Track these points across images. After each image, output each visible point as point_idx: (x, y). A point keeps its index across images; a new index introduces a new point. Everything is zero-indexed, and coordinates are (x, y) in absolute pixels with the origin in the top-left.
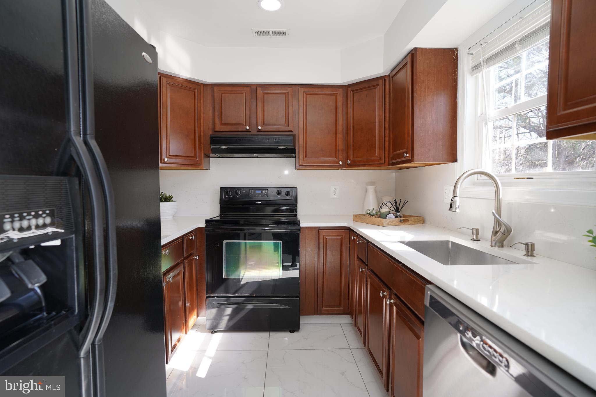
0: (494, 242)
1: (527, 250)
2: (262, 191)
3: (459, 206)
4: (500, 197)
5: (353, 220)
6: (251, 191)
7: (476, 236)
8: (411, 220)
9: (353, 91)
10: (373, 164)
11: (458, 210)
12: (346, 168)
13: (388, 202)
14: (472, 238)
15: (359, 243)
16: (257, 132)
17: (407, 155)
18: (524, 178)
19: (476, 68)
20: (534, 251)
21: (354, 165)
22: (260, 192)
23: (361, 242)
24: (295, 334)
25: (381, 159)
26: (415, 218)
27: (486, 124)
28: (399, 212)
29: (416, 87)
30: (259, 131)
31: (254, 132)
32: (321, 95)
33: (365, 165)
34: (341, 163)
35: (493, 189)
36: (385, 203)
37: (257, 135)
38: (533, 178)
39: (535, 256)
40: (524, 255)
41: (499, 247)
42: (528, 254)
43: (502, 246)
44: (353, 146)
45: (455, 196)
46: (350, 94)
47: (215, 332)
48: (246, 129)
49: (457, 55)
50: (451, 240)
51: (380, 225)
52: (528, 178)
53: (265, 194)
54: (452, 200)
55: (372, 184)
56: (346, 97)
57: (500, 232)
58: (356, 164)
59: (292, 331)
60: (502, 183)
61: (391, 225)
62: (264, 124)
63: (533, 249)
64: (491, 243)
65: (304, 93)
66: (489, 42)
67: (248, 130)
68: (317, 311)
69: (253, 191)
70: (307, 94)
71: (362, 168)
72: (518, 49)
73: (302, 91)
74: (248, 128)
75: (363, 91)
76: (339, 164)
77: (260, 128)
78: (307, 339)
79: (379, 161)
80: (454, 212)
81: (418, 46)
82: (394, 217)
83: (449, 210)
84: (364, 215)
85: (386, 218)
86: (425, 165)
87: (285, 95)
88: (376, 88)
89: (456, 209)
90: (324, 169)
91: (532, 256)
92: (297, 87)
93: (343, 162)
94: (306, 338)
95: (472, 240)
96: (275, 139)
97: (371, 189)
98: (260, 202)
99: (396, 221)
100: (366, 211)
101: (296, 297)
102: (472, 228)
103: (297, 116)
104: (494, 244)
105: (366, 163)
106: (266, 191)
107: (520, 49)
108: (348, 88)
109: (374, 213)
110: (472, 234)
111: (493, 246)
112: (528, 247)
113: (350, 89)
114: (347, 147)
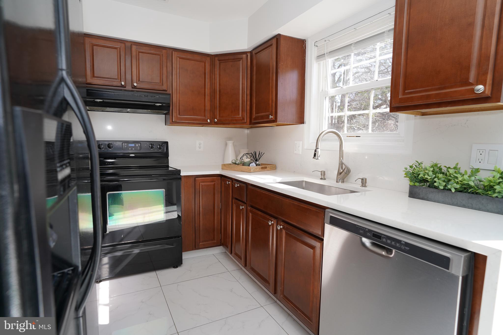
0: (339, 179)
1: (362, 182)
2: (135, 145)
3: (320, 156)
4: (343, 149)
5: (222, 168)
6: (123, 144)
7: (323, 176)
8: (268, 167)
9: (219, 60)
10: (236, 123)
11: (319, 158)
12: (212, 126)
13: (246, 154)
14: (321, 178)
15: (237, 186)
16: (132, 88)
17: (272, 117)
18: (354, 137)
19: (320, 57)
20: (366, 183)
21: (220, 123)
22: (133, 145)
23: (238, 185)
24: (179, 269)
25: (243, 119)
26: (271, 165)
27: (326, 98)
28: (258, 161)
29: (280, 65)
30: (135, 87)
31: (129, 88)
32: (192, 60)
33: (230, 123)
34: (209, 121)
35: (338, 143)
36: (245, 154)
37: (132, 91)
38: (360, 137)
39: (367, 187)
40: (361, 186)
41: (342, 182)
42: (363, 185)
43: (344, 182)
44: (219, 107)
45: (317, 148)
46: (217, 62)
47: (101, 281)
48: (122, 84)
49: (306, 45)
50: (304, 180)
51: (248, 171)
52: (356, 136)
53: (138, 147)
54: (315, 151)
55: (230, 139)
56: (213, 65)
57: (344, 172)
58: (222, 123)
59: (176, 266)
60: (344, 140)
61: (256, 171)
62: (139, 80)
63: (366, 182)
64: (337, 180)
65: (177, 57)
66: (330, 40)
67: (123, 85)
68: (196, 247)
69: (126, 144)
70: (180, 58)
71: (227, 126)
72: (353, 49)
73: (175, 54)
74: (123, 83)
75: (228, 62)
76: (208, 122)
77: (135, 84)
78: (191, 271)
79: (242, 121)
80: (316, 159)
81: (281, 33)
82: (255, 165)
83: (313, 158)
84: (230, 164)
85: (249, 166)
86: (276, 125)
87: (159, 56)
88: (240, 61)
89: (318, 157)
90: (191, 125)
91: (365, 186)
92: (171, 51)
93: (210, 120)
94: (189, 270)
95: (321, 179)
96: (154, 97)
97: (230, 144)
98: (134, 155)
99: (259, 168)
100: (232, 161)
101: (179, 237)
102: (321, 171)
103: (171, 77)
104: (339, 181)
105: (231, 122)
106: (139, 145)
107: (354, 50)
108: (215, 58)
109: (239, 163)
110: (321, 175)
111: (338, 182)
112: (363, 181)
113: (217, 58)
114: (213, 108)
